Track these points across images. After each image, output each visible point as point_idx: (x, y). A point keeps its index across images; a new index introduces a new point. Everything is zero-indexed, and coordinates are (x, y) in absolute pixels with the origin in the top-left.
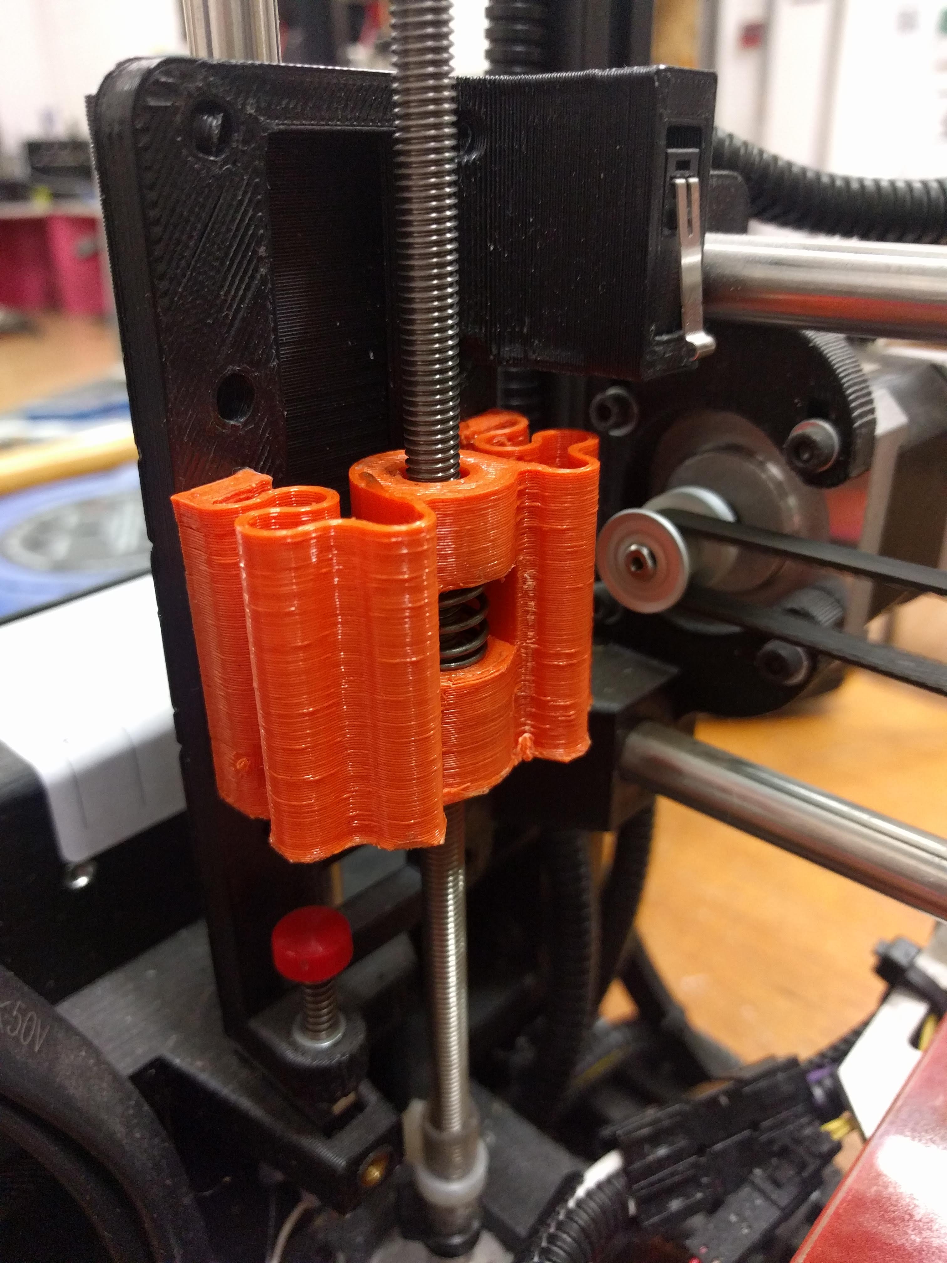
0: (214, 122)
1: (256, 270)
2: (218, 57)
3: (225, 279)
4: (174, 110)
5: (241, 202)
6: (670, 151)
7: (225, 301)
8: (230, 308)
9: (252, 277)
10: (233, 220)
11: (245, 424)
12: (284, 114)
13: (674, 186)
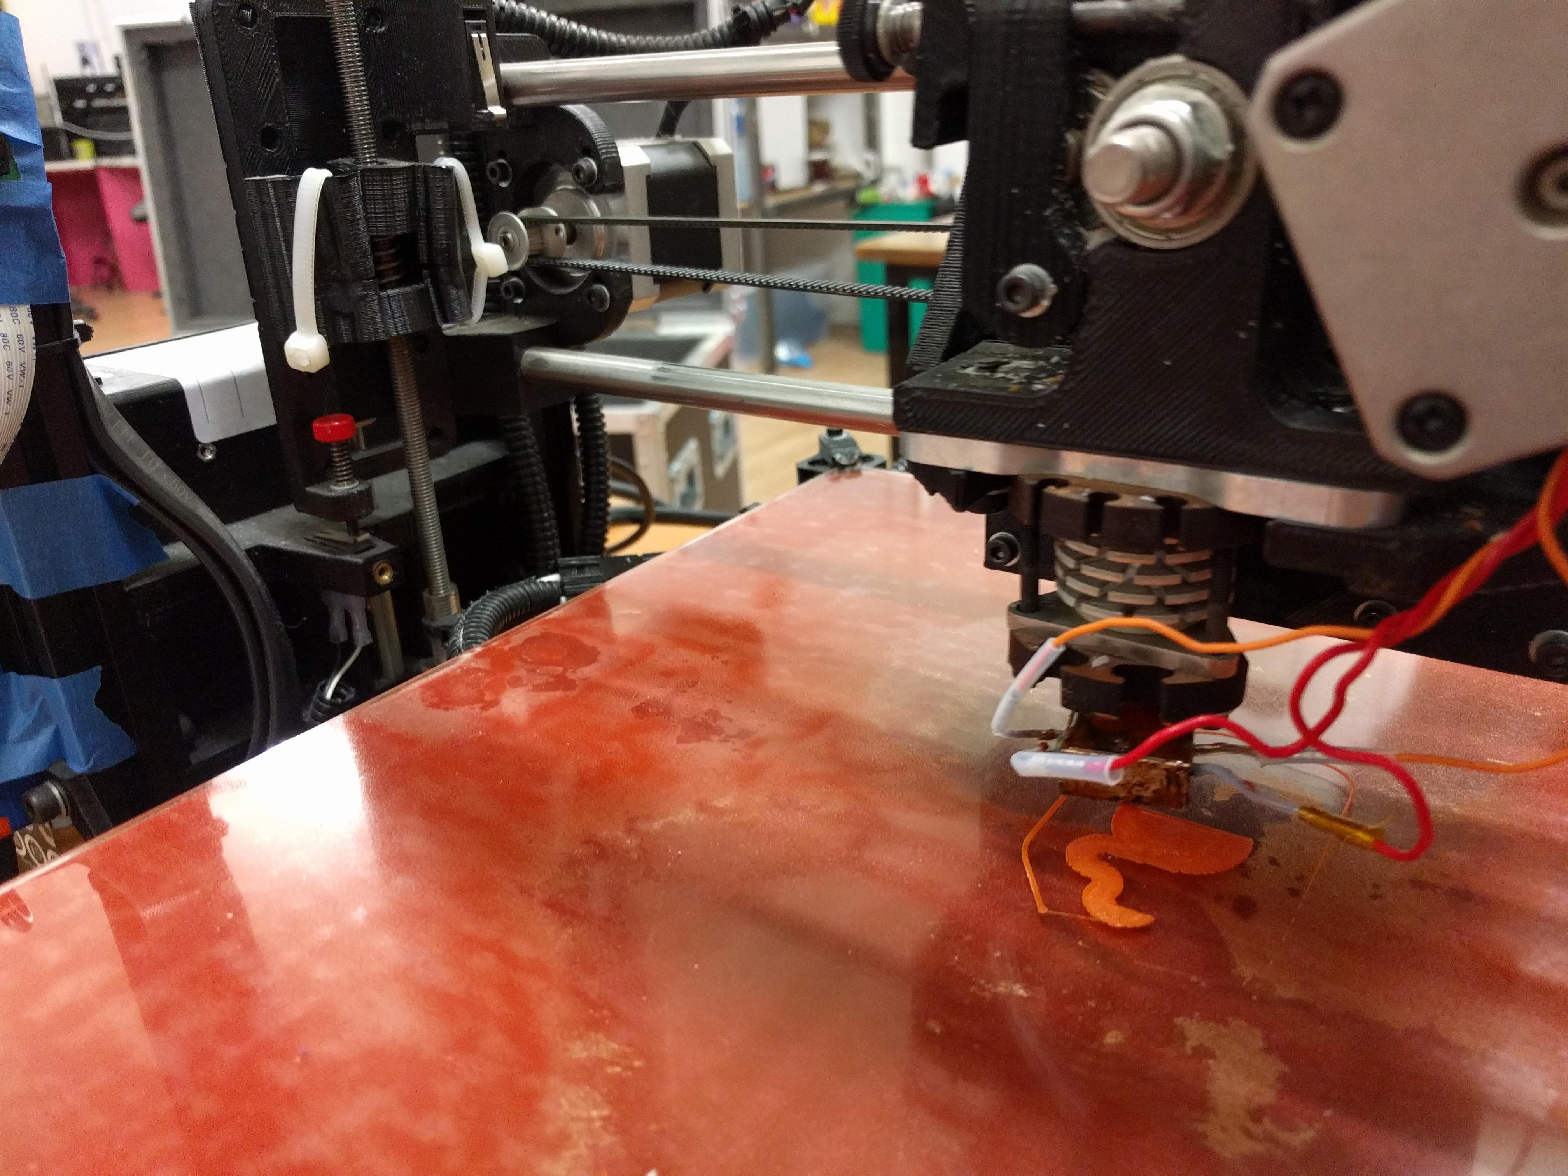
0: (249, 13)
1: (274, 79)
3: (259, 83)
4: (230, 8)
5: (264, 48)
6: (466, 21)
7: (260, 93)
8: (263, 96)
9: (273, 83)
10: (261, 56)
11: (277, 152)
12: (280, 10)
13: (471, 38)
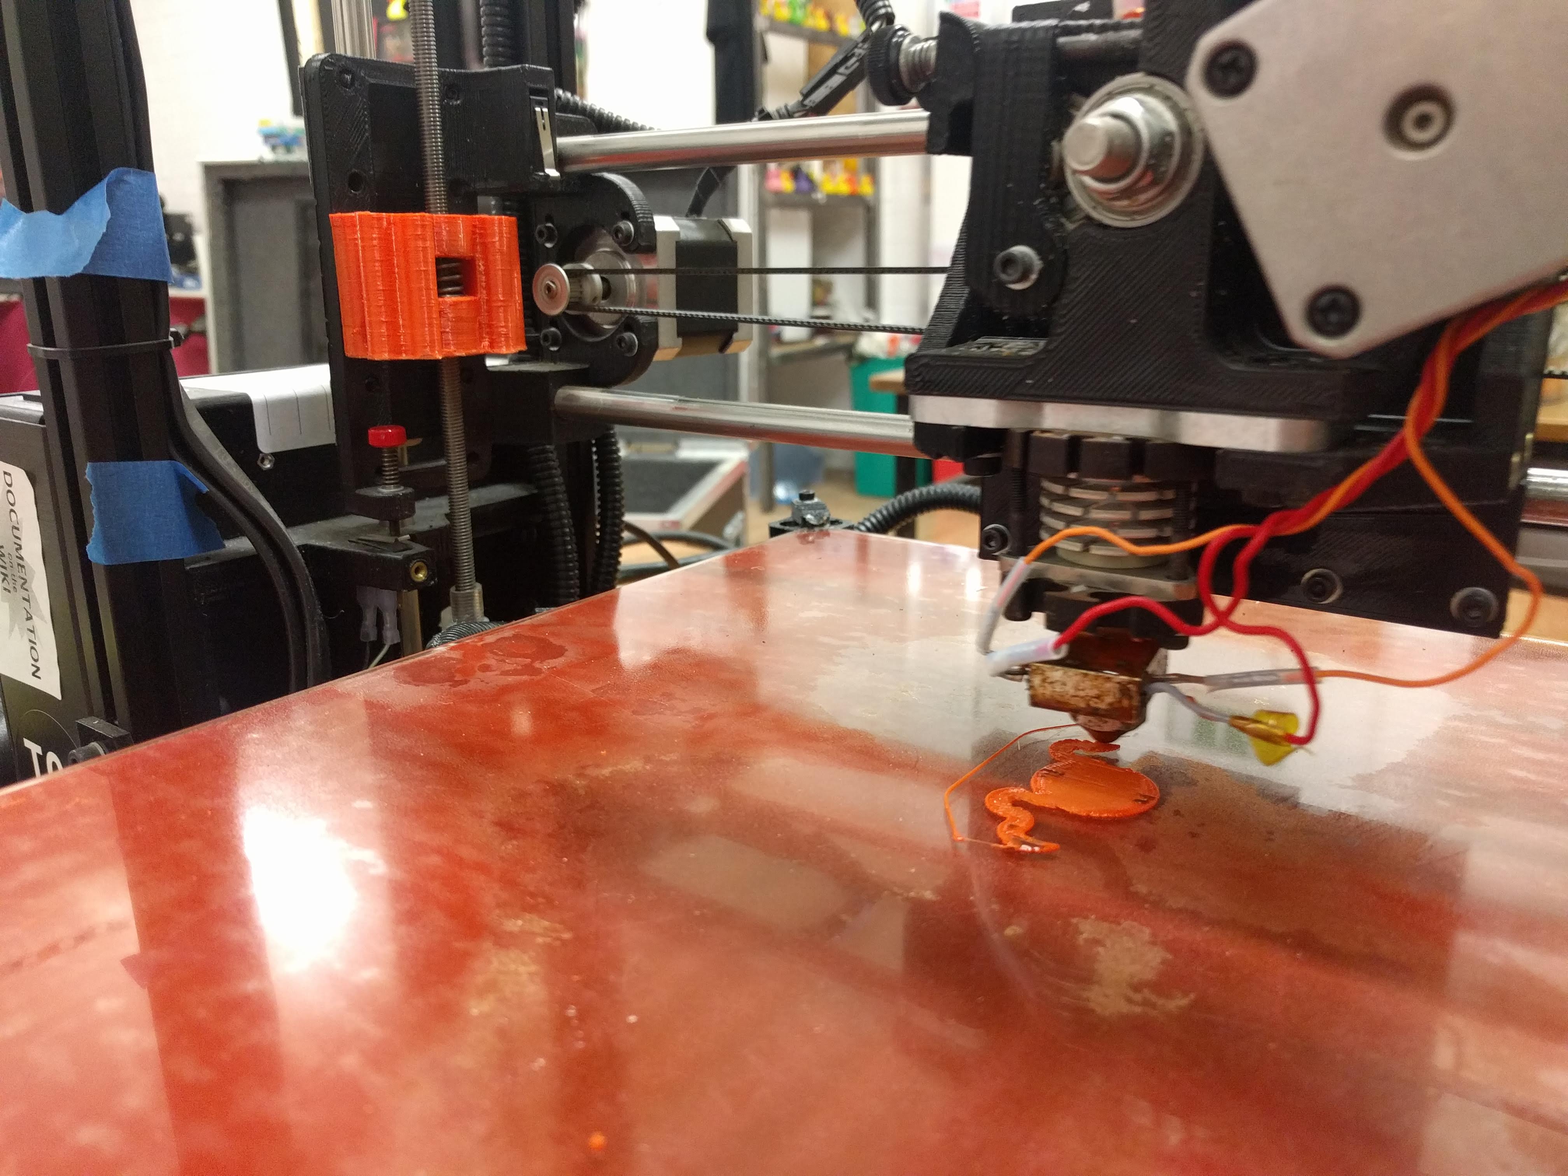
0: (348, 77)
1: (364, 133)
2: (349, 54)
3: (352, 135)
4: (334, 72)
5: (359, 107)
6: (531, 97)
7: (353, 143)
8: (354, 146)
9: (362, 137)
10: (356, 113)
11: (360, 194)
12: (375, 77)
13: (535, 111)
